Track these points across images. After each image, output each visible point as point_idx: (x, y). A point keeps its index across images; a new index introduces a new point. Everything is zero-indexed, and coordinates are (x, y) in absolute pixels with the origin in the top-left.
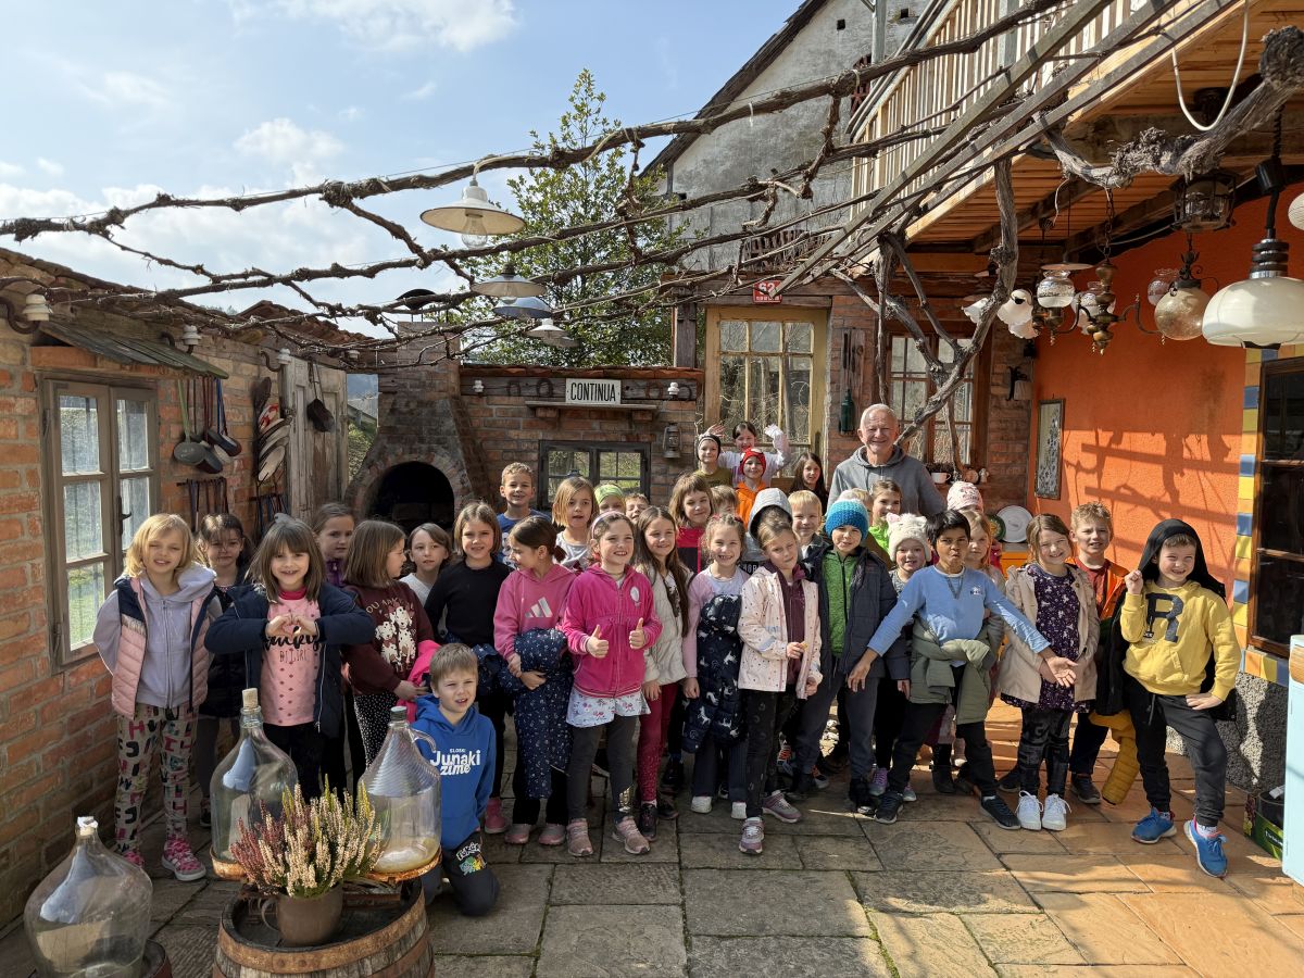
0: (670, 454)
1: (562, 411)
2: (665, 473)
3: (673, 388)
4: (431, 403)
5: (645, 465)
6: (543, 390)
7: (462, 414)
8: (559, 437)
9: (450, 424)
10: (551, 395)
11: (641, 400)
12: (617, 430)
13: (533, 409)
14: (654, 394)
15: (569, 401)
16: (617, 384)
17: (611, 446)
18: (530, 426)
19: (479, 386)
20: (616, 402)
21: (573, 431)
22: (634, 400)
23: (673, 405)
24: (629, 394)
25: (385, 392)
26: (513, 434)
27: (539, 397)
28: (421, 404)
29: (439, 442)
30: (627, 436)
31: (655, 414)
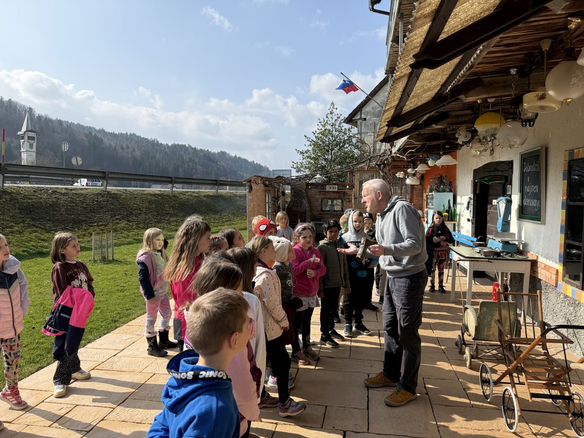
0: (347, 200)
1: (325, 192)
2: (346, 204)
3: (348, 187)
4: (302, 191)
5: (342, 202)
6: (322, 188)
7: (306, 192)
8: (325, 197)
9: (305, 195)
10: (323, 189)
11: (341, 189)
12: (337, 195)
13: (320, 192)
14: (344, 188)
15: (327, 190)
16: (337, 186)
17: (336, 199)
18: (319, 195)
19: (310, 187)
20: (336, 190)
21: (328, 196)
22: (340, 189)
23: (348, 190)
24: (339, 188)
25: (292, 189)
26: (316, 196)
27: (321, 189)
28: (300, 191)
29: (303, 198)
30: (339, 196)
31: (344, 192)
